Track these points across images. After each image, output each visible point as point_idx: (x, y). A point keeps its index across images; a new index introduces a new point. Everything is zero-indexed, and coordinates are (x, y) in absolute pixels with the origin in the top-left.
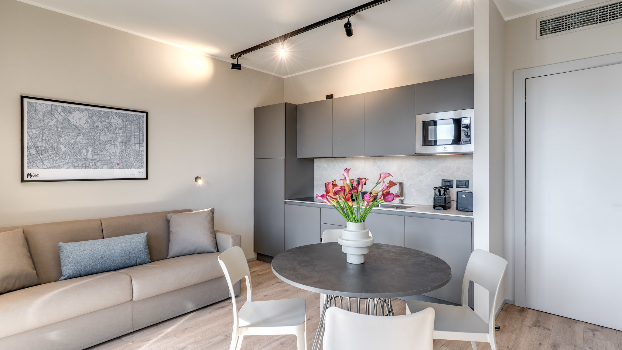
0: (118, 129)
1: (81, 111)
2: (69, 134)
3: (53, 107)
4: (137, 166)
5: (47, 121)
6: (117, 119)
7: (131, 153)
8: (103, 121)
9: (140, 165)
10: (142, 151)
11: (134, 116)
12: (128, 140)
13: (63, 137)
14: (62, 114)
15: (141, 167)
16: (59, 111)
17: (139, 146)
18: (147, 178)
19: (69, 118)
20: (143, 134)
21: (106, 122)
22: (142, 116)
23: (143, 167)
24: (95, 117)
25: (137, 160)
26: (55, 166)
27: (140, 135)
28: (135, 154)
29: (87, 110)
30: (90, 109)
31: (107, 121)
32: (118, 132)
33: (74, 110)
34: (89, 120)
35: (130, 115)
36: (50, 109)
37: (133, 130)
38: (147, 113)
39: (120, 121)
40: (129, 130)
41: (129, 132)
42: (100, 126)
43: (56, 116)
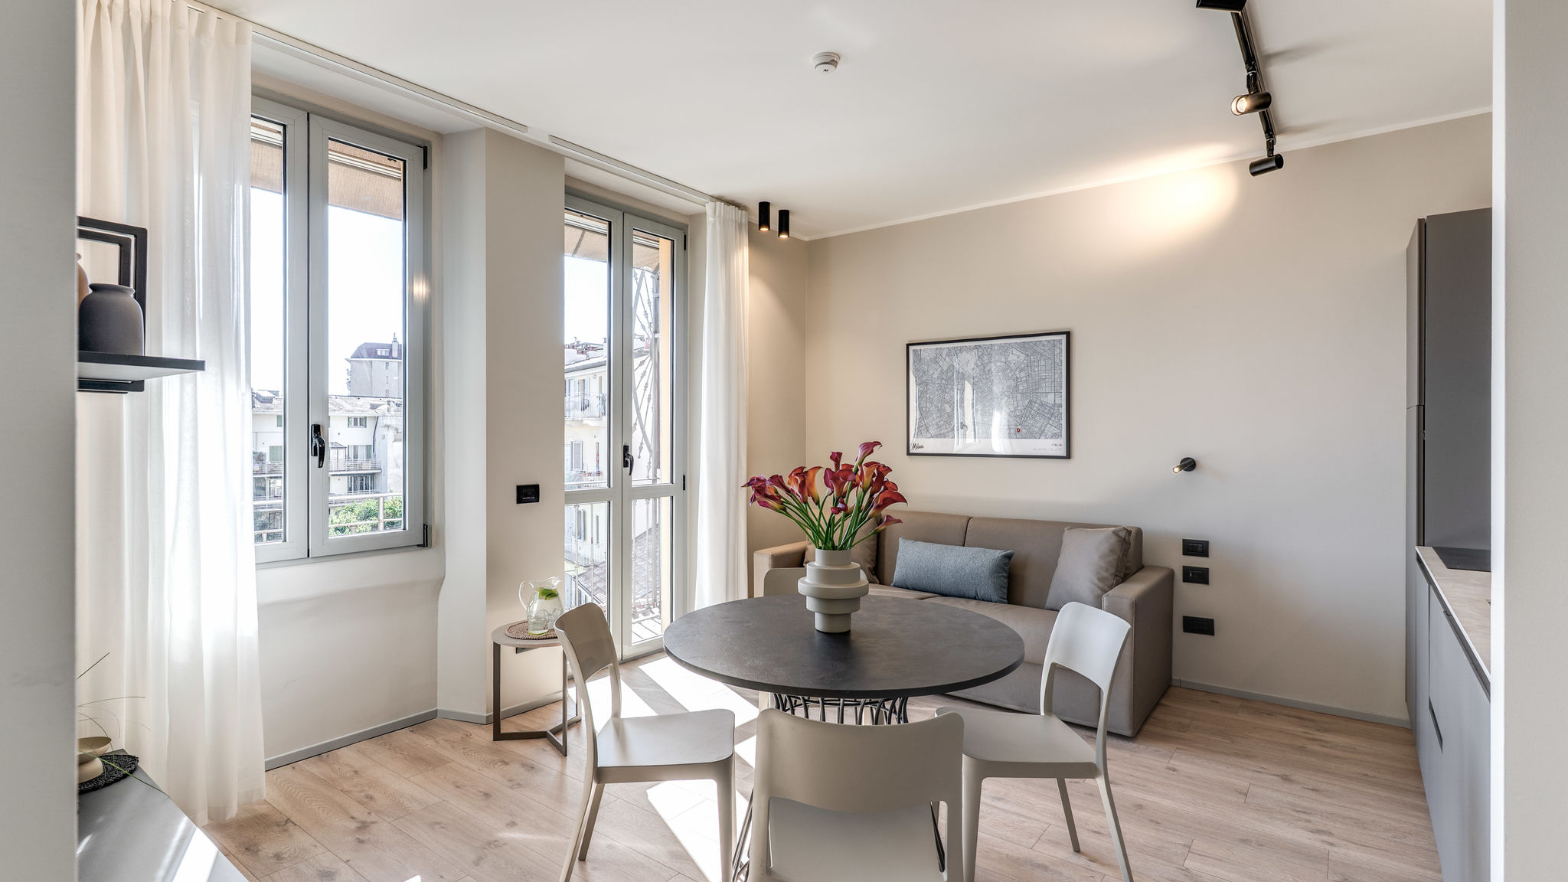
0: (1018, 370)
1: (970, 349)
3: (937, 352)
4: (1049, 434)
5: (932, 372)
6: (1019, 353)
7: (1039, 410)
8: (998, 361)
9: (1057, 431)
10: (1060, 406)
11: (1045, 343)
12: (1034, 387)
13: (948, 393)
14: (947, 359)
15: (1058, 435)
16: (944, 356)
17: (1053, 397)
18: (1068, 456)
19: (955, 363)
20: (1061, 373)
21: (1001, 362)
22: (1060, 341)
23: (1061, 436)
24: (986, 357)
25: (1051, 422)
26: (940, 434)
27: (1057, 376)
28: (1046, 411)
29: (976, 347)
30: (980, 346)
31: (1003, 360)
32: (1018, 376)
33: (961, 350)
34: (979, 363)
35: (1038, 343)
36: (936, 355)
37: (1043, 368)
38: (1068, 334)
39: (1023, 356)
40: (1036, 369)
41: (1037, 373)
42: (993, 369)
43: (941, 363)
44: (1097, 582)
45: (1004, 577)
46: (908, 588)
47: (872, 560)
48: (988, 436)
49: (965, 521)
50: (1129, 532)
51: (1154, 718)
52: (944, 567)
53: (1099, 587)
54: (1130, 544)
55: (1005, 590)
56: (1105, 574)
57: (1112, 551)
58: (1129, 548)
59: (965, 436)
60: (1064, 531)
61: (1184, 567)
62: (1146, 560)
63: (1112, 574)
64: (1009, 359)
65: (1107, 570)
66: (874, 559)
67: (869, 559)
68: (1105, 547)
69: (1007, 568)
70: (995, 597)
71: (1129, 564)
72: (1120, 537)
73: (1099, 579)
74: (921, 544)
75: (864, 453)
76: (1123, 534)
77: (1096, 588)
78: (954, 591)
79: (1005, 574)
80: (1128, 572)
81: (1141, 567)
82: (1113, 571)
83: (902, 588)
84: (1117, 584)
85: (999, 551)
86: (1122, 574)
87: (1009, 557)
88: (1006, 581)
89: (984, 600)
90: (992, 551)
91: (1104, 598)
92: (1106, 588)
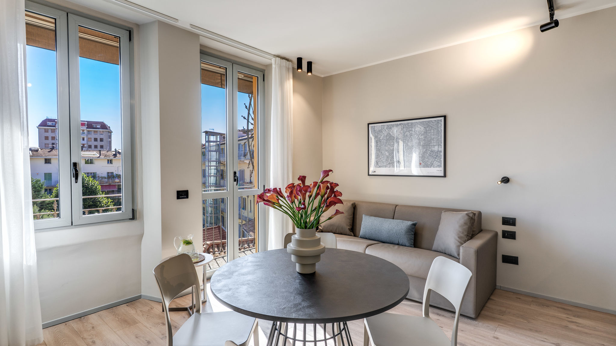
0: (421, 135)
1: (397, 125)
2: (390, 143)
3: (382, 127)
4: (436, 165)
5: (379, 136)
6: (421, 127)
7: (431, 154)
8: (410, 131)
9: (439, 164)
10: (441, 152)
11: (434, 122)
12: (428, 143)
13: (387, 146)
14: (387, 130)
15: (440, 166)
16: (385, 129)
17: (437, 148)
18: (445, 176)
19: (390, 132)
20: (441, 136)
21: (412, 131)
22: (441, 120)
23: (441, 166)
24: (405, 129)
25: (436, 160)
26: (383, 166)
27: (439, 137)
28: (434, 154)
29: (400, 124)
30: (402, 124)
32: (420, 137)
33: (393, 126)
34: (402, 132)
35: (430, 122)
36: (381, 129)
37: (433, 134)
38: (445, 117)
39: (423, 128)
40: (429, 134)
41: (429, 136)
42: (408, 134)
43: (384, 132)
44: (458, 239)
45: (412, 234)
46: (366, 239)
47: (350, 225)
48: (410, 166)
49: (394, 207)
50: (474, 214)
51: (487, 307)
52: (383, 229)
53: (459, 242)
54: (475, 220)
55: (413, 241)
56: (462, 235)
57: (465, 224)
58: (474, 222)
59: (399, 167)
60: (442, 213)
61: (503, 230)
62: (483, 227)
63: (465, 235)
64: (416, 130)
65: (463, 233)
66: (352, 224)
67: (349, 224)
68: (462, 221)
69: (414, 230)
70: (407, 244)
71: (474, 229)
72: (469, 216)
73: (459, 237)
74: (373, 218)
75: (324, 176)
76: (471, 215)
77: (457, 242)
78: (388, 240)
79: (412, 233)
80: (474, 233)
81: (481, 231)
82: (466, 233)
83: (364, 238)
84: (468, 240)
85: (410, 222)
86: (471, 235)
87: (414, 225)
88: (413, 236)
89: (402, 245)
90: (406, 222)
91: (461, 248)
92: (462, 242)
